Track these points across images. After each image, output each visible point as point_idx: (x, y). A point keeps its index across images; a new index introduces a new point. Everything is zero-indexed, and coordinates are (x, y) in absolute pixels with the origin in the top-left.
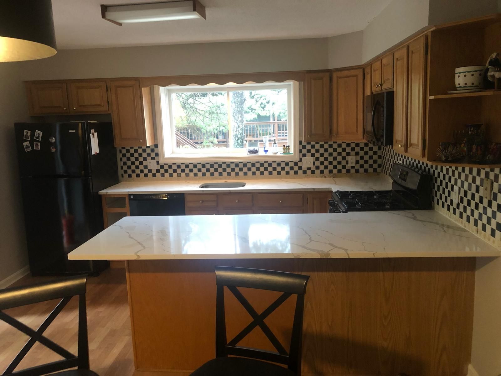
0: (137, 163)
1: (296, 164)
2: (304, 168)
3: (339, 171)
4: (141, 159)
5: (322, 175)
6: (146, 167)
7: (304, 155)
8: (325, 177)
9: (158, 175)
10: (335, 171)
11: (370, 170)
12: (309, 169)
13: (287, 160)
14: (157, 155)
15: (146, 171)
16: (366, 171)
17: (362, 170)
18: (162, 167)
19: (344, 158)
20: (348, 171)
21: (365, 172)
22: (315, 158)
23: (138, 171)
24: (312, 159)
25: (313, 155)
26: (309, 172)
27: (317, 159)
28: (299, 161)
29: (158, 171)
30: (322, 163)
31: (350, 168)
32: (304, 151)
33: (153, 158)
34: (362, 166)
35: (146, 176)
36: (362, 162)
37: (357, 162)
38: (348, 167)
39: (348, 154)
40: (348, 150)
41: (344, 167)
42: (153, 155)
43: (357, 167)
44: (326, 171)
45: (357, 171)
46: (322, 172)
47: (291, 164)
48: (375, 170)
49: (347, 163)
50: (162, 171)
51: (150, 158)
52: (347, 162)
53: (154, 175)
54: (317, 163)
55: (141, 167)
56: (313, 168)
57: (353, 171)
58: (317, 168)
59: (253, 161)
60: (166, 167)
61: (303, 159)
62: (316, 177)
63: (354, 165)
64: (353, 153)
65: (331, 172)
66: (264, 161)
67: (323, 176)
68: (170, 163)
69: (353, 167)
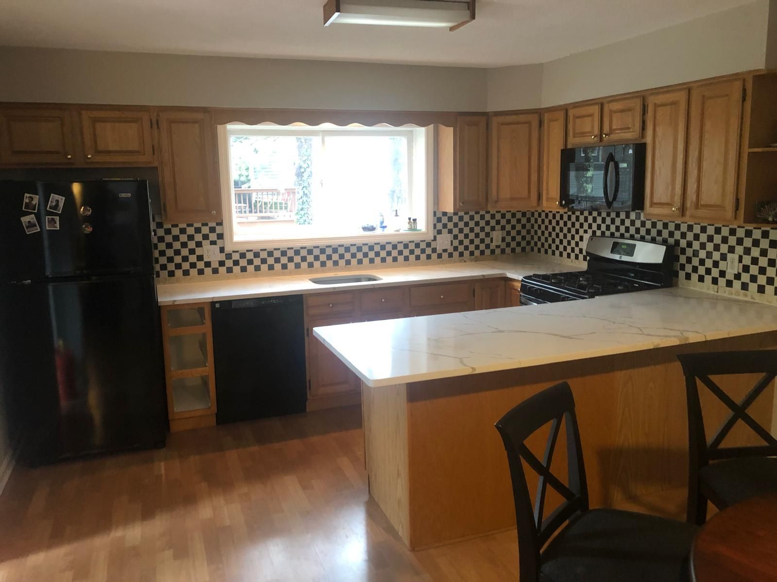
0: (185, 252)
1: (428, 245)
2: (439, 251)
3: (482, 253)
4: (192, 245)
5: (461, 258)
6: (200, 258)
7: (439, 232)
8: (465, 261)
9: (222, 270)
10: (477, 253)
11: (518, 250)
12: (445, 251)
13: (417, 239)
14: (221, 236)
15: (200, 265)
16: (513, 250)
17: (508, 250)
18: (229, 256)
19: (488, 235)
20: (493, 252)
21: (512, 252)
22: (452, 235)
23: (186, 266)
24: (450, 237)
25: (450, 231)
26: (445, 255)
27: (456, 237)
28: (432, 241)
29: (222, 264)
30: (461, 242)
31: (494, 248)
32: (439, 226)
33: (213, 243)
34: (508, 245)
35: (201, 272)
36: (508, 239)
37: (503, 239)
38: (493, 246)
39: (493, 229)
40: (493, 223)
41: (488, 246)
42: (213, 237)
43: (503, 245)
44: (467, 253)
45: (503, 251)
46: (461, 254)
47: (423, 245)
48: (523, 249)
49: (492, 241)
50: (229, 263)
51: (208, 242)
52: (492, 239)
53: (215, 271)
54: (456, 243)
55: (193, 258)
56: (451, 249)
57: (498, 251)
58: (456, 249)
59: (371, 242)
60: (236, 257)
61: (438, 237)
62: (455, 262)
63: (499, 243)
64: (498, 227)
65: (472, 253)
66: (386, 242)
67: (462, 260)
68: (242, 249)
69: (498, 247)
